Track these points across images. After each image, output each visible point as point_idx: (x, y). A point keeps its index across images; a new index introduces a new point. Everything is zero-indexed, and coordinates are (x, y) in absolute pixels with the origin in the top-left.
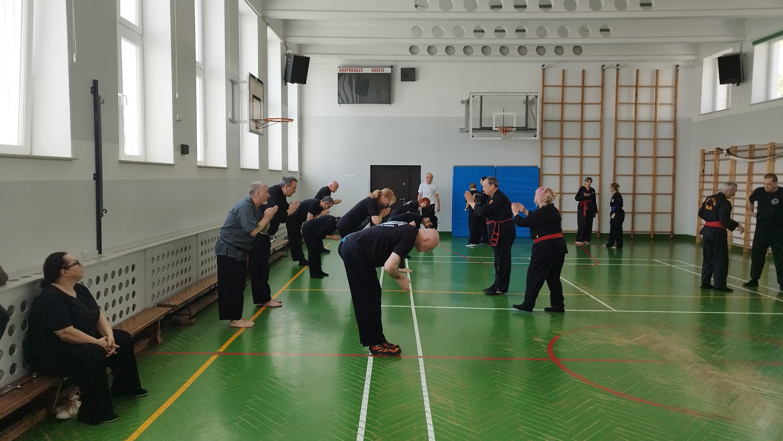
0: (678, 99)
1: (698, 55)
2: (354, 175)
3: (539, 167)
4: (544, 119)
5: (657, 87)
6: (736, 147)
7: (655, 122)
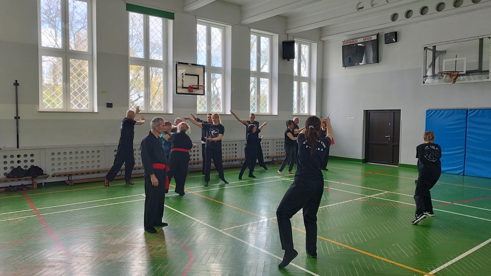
2: (353, 118)
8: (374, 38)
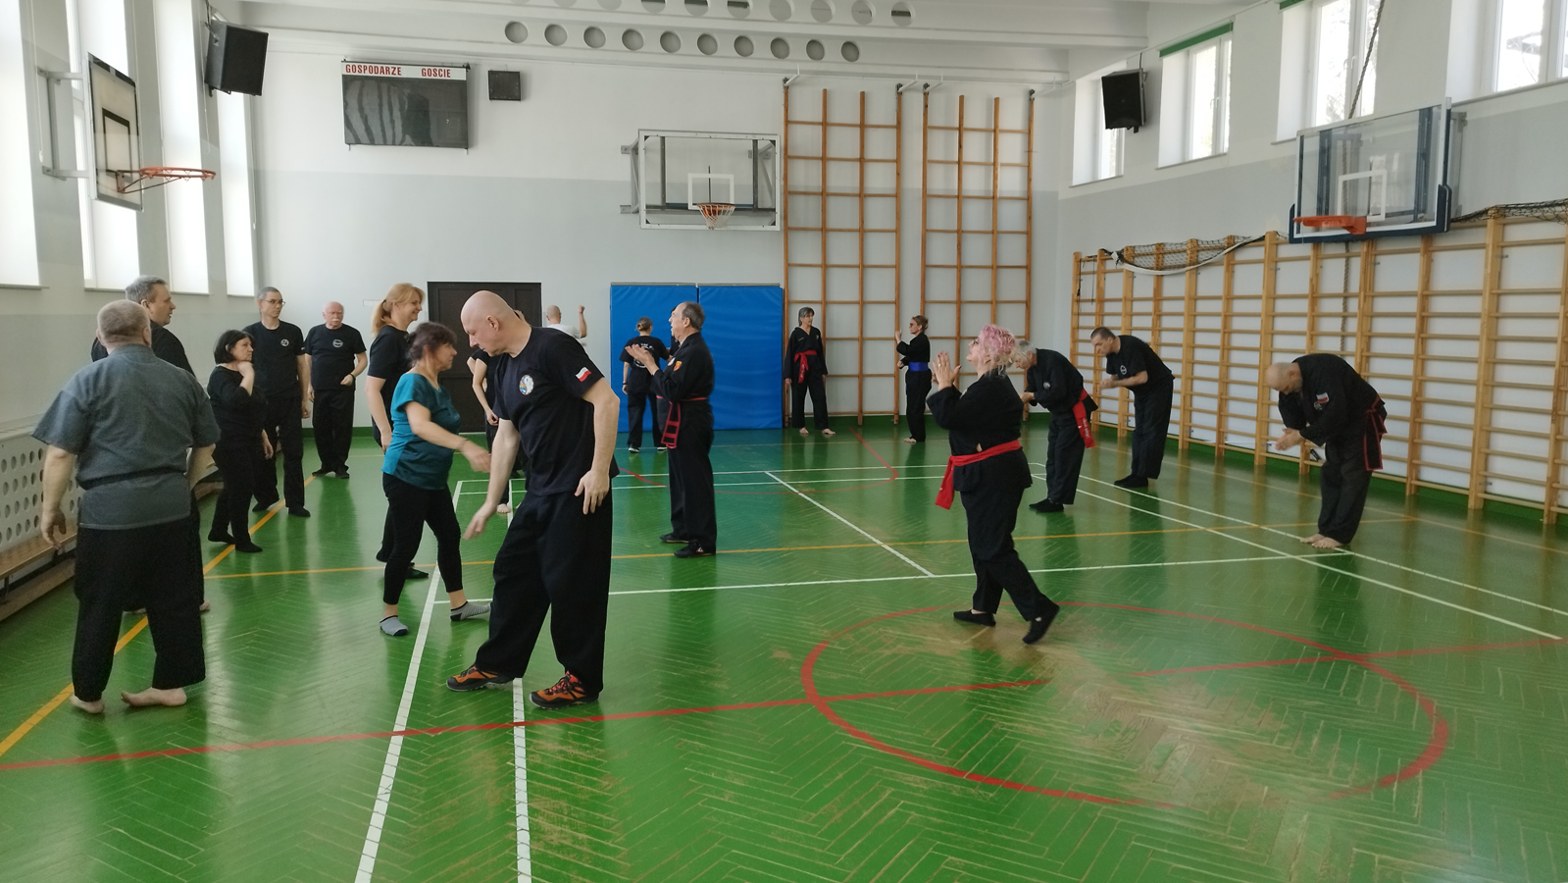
0: (1035, 157)
1: (1067, 72)
3: (782, 286)
4: (790, 189)
5: (998, 131)
6: (1134, 247)
7: (993, 199)
8: (459, 75)
